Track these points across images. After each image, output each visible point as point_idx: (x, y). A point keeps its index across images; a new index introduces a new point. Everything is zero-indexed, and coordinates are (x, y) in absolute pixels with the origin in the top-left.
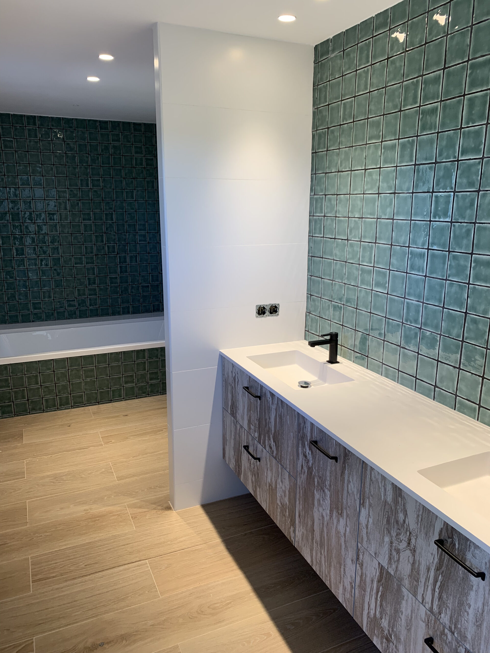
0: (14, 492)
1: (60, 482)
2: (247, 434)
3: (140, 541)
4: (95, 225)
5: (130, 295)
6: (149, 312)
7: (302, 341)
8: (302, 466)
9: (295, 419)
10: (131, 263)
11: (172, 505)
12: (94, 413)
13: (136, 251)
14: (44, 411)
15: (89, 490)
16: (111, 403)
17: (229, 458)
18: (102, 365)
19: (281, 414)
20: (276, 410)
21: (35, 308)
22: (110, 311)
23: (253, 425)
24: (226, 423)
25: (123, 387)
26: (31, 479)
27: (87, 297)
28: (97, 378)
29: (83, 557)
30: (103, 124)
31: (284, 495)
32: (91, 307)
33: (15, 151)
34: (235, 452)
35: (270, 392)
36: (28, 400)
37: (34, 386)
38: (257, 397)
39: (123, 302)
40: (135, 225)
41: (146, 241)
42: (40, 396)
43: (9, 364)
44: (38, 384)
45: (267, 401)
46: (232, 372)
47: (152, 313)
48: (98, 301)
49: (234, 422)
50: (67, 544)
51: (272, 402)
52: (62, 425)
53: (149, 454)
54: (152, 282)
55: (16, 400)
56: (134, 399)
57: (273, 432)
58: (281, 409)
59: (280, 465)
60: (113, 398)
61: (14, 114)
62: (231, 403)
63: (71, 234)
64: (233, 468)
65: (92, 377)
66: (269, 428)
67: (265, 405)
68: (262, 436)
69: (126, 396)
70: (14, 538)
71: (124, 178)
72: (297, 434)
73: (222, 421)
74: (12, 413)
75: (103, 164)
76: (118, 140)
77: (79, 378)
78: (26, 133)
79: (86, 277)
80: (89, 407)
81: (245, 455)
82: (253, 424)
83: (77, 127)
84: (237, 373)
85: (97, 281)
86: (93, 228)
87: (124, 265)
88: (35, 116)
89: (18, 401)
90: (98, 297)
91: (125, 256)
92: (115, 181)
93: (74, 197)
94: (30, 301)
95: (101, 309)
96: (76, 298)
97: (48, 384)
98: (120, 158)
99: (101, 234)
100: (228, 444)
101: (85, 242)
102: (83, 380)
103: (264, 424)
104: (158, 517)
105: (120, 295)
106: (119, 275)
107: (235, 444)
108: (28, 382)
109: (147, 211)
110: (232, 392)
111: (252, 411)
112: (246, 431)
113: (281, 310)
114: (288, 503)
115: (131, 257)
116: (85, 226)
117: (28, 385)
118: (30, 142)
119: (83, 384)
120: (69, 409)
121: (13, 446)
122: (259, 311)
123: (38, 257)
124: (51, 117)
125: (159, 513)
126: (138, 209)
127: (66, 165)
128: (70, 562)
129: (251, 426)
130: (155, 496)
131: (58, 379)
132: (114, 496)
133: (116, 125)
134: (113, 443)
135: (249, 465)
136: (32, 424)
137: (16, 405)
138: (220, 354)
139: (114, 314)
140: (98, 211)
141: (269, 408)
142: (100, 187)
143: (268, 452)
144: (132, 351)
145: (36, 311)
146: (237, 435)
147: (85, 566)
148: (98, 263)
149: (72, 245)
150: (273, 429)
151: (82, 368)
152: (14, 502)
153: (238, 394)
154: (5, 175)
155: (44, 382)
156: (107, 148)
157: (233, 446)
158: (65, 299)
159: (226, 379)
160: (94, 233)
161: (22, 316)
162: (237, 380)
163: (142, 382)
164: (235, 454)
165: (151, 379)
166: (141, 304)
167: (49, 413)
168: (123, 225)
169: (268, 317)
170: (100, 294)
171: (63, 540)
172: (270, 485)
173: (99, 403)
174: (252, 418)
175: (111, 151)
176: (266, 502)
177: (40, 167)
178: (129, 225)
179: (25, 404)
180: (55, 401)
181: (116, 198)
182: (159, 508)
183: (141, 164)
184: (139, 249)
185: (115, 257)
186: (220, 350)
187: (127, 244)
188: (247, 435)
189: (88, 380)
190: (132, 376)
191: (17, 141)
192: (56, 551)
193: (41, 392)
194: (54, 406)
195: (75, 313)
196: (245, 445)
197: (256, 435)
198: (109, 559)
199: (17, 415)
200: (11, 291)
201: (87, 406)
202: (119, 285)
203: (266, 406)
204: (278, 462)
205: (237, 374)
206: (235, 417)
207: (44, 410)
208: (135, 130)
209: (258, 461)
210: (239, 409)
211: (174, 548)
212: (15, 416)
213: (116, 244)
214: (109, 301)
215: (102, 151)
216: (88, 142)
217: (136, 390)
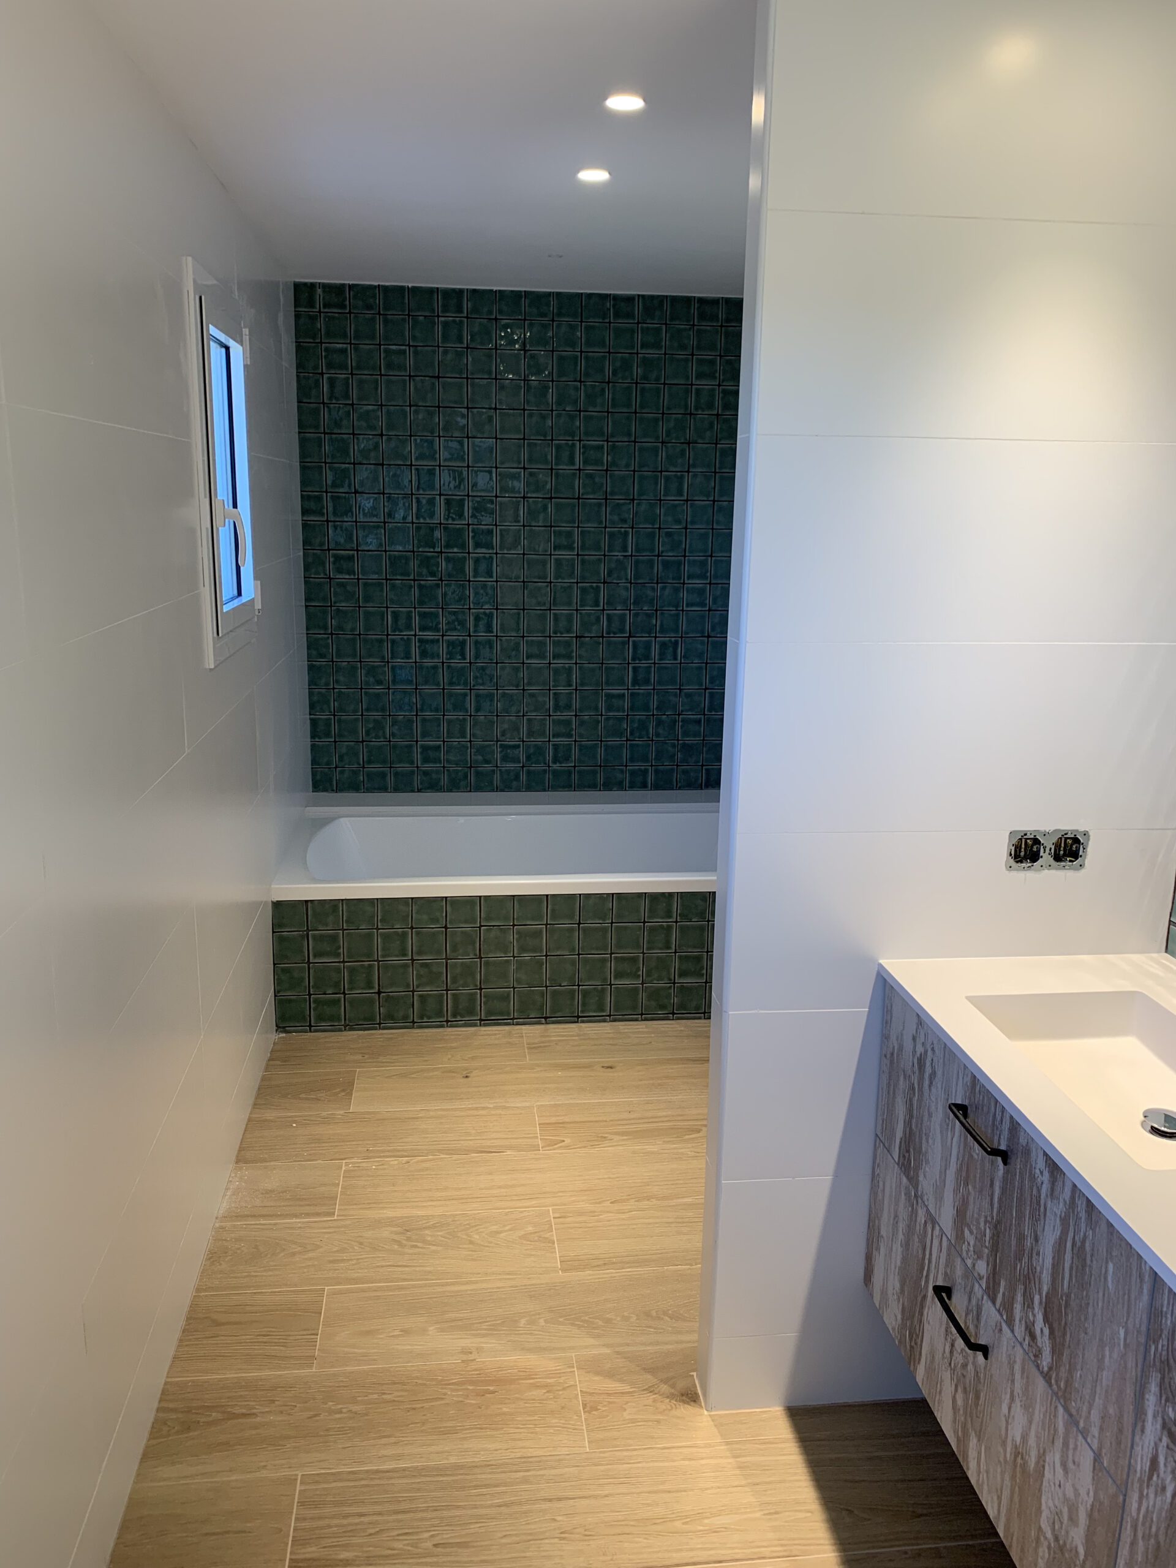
0: (300, 1253)
1: (416, 1246)
2: (949, 1249)
3: (595, 1497)
4: (583, 562)
5: (652, 740)
6: (696, 788)
7: (1155, 955)
8: (1154, 1462)
9: (1141, 1288)
10: (660, 659)
11: (701, 1387)
12: (532, 1048)
13: (677, 631)
14: (413, 1025)
15: (484, 1285)
16: (577, 1024)
17: (884, 1293)
18: (565, 924)
19: (1083, 1242)
20: (1065, 1221)
21: (426, 760)
22: (600, 778)
23: (971, 1232)
24: (881, 1184)
25: (611, 985)
26: (348, 1222)
27: (549, 741)
28: (546, 956)
29: (435, 1514)
30: (622, 304)
31: (1071, 1519)
32: (556, 766)
33: (410, 376)
34: (903, 1284)
35: (1045, 1154)
36: (379, 993)
37: (395, 960)
38: (995, 1152)
39: (632, 760)
40: (679, 563)
41: (703, 604)
42: (408, 985)
43: (342, 900)
44: (405, 955)
45: (1033, 1178)
46: (914, 1039)
47: (703, 791)
48: (575, 753)
49: (908, 1194)
50: (399, 1457)
51: (1052, 1190)
52: (450, 1071)
53: (654, 1201)
54: (709, 710)
55: (351, 989)
56: (636, 1020)
57: (1045, 1289)
58: (1083, 1226)
59: (1061, 1410)
60: (582, 1012)
61: (414, 288)
62: (905, 1132)
63: (524, 582)
64: (894, 1329)
65: (535, 951)
66: (1032, 1269)
67: (1021, 1188)
68: (1003, 1283)
69: (616, 1010)
70: (273, 1401)
71: (663, 442)
72: (1142, 1340)
73: (870, 1172)
74: (339, 1020)
75: (614, 406)
76: (657, 345)
77: (505, 950)
78: (439, 330)
79: (550, 690)
80: (523, 1027)
81: (934, 1312)
82: (974, 1228)
83: (559, 315)
84: (933, 1049)
85: (576, 703)
86: (578, 569)
87: (644, 664)
88: (461, 291)
89: (357, 993)
90: (575, 741)
91: (649, 642)
92: (641, 450)
93: (537, 491)
94: (417, 741)
95: (579, 772)
96: (523, 741)
97: (427, 958)
98: (658, 391)
99: (594, 585)
100: (882, 1250)
101: (555, 605)
102: (514, 957)
103: (1013, 1248)
104: (658, 1421)
105: (627, 740)
106: (628, 689)
107: (904, 1260)
108: (383, 949)
109: (713, 529)
110: (911, 1100)
111: (974, 1187)
112: (944, 1238)
113: (1092, 853)
114: (1081, 1551)
115: (663, 645)
116: (559, 562)
117: (383, 956)
118: (445, 353)
119: (512, 967)
120: (475, 1025)
121: (324, 1114)
122: (1018, 847)
123: (443, 636)
124: (500, 291)
125: (663, 1407)
126: (693, 523)
127: (524, 410)
128: (399, 1521)
129: (966, 1232)
130: (658, 1343)
131: (455, 949)
132: (546, 1321)
133: (653, 304)
134: (567, 1147)
135: (948, 1349)
136: (381, 1059)
137: (351, 1003)
138: (879, 975)
139: (608, 786)
140: (590, 526)
141: (1038, 1203)
142: (602, 464)
143: (1021, 1344)
144: (640, 895)
145: (428, 767)
146: (917, 1240)
147: (435, 1545)
148: (581, 657)
149: (524, 610)
150: (1046, 1277)
151: (514, 925)
152: (296, 1286)
153: (930, 1115)
154: (382, 435)
155: (420, 953)
156: (626, 365)
157: (899, 1263)
158: (497, 741)
159: (892, 1054)
160: (577, 583)
161: (396, 774)
162: (928, 1070)
163: (660, 978)
164: (902, 1291)
165: (683, 974)
166: (677, 765)
167: (426, 1030)
168: (651, 563)
169: (1046, 872)
170: (581, 736)
171: (393, 1440)
172: (1017, 1453)
173: (546, 1019)
174: (971, 1207)
175: (637, 371)
176: (999, 1498)
177: (463, 416)
178: (666, 565)
179: (372, 1001)
180: (441, 1002)
181: (640, 494)
182: (664, 1388)
183: (710, 405)
184: (683, 623)
185: (623, 643)
186: (881, 961)
187: (656, 610)
188: (948, 1255)
189: (527, 956)
190: (634, 960)
191: (416, 353)
192: (367, 1471)
193: (412, 976)
194: (439, 1013)
195: (517, 777)
196: (940, 1283)
197: (982, 1267)
198: (504, 1541)
199: (349, 1027)
200: (376, 715)
201: (518, 1024)
202: (627, 715)
203: (1027, 1195)
204: (1056, 1394)
205: (930, 1053)
206: (914, 1181)
207: (413, 1022)
208: (702, 316)
209: (980, 1355)
210: (927, 1162)
211: (692, 1550)
212: (345, 1030)
213: (630, 610)
214: (601, 753)
215: (615, 373)
216: (581, 352)
217: (642, 996)
